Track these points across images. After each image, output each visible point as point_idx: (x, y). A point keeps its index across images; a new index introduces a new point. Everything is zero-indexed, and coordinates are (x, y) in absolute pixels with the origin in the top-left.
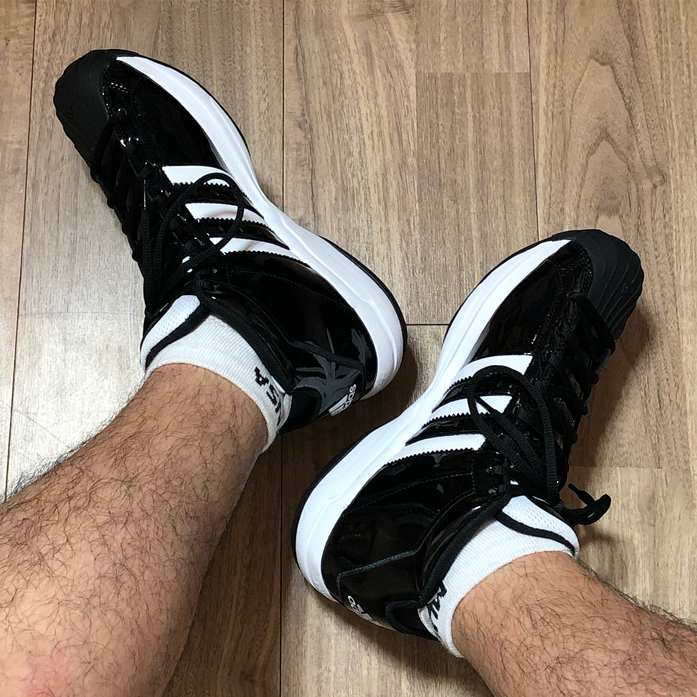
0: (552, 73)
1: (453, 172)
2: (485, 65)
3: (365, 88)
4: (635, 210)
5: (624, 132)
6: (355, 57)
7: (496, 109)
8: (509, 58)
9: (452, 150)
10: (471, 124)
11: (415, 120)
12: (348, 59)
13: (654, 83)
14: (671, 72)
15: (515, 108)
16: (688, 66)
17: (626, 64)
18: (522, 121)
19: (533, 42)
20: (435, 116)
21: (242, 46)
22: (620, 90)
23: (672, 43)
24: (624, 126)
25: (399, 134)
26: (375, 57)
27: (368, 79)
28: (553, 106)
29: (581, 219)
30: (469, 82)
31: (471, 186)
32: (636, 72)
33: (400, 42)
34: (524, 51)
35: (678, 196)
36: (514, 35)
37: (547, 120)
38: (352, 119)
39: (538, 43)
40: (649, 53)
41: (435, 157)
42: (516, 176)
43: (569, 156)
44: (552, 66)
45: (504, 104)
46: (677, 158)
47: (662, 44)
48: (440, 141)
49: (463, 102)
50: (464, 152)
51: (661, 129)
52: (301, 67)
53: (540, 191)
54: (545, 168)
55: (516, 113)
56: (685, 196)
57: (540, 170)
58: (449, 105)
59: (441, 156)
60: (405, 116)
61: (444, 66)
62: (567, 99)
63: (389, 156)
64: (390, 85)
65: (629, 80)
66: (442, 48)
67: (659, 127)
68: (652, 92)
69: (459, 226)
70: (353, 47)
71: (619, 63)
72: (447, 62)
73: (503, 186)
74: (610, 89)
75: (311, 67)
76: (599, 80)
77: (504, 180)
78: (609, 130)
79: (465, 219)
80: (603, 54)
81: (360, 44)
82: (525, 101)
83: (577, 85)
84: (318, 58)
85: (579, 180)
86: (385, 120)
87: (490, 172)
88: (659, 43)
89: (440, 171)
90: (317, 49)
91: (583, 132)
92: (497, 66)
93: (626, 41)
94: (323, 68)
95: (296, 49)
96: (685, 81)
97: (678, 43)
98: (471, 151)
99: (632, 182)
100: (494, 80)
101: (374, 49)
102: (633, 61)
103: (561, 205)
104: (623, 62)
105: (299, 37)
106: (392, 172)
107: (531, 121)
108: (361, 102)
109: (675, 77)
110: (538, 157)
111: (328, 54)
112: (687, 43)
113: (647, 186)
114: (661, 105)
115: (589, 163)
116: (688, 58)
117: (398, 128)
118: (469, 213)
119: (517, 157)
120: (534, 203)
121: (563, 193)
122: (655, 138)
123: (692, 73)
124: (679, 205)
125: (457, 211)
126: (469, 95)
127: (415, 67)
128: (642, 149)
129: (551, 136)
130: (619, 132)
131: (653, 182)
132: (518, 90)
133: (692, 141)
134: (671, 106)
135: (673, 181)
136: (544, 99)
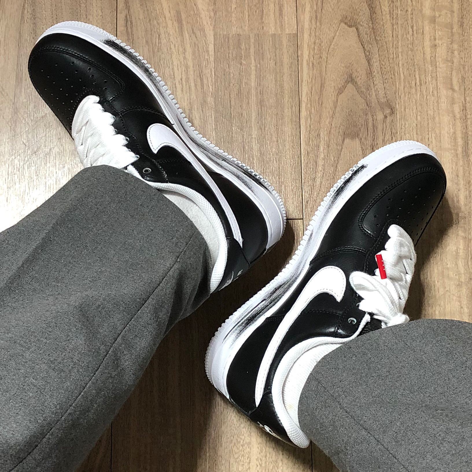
0: (313, 34)
1: (240, 108)
2: (265, 28)
3: (176, 46)
4: (371, 134)
5: (364, 77)
6: (170, 23)
7: (272, 61)
8: (281, 22)
9: (239, 92)
10: (254, 72)
11: (213, 70)
12: (164, 24)
13: (387, 40)
14: (400, 31)
15: (286, 60)
16: (412, 27)
17: (367, 26)
18: (291, 69)
19: (300, 11)
20: (227, 66)
21: (86, 15)
22: (363, 46)
23: (401, 10)
24: (364, 72)
25: (201, 80)
26: (184, 23)
27: (179, 39)
28: (313, 58)
29: (332, 141)
30: (252, 40)
31: (253, 118)
32: (374, 33)
33: (202, 12)
34: (293, 17)
35: (402, 124)
36: (285, 5)
37: (309, 69)
38: (167, 68)
39: (304, 11)
40: (384, 18)
41: (227, 96)
42: (286, 111)
43: (324, 96)
44: (313, 28)
45: (278, 57)
46: (402, 96)
47: (393, 11)
48: (231, 85)
49: (248, 56)
50: (248, 93)
51: (391, 74)
52: (129, 30)
53: (303, 122)
54: (307, 104)
55: (286, 63)
56: (407, 123)
57: (303, 105)
58: (238, 57)
59: (231, 96)
60: (206, 66)
61: (234, 29)
62: (324, 53)
63: (193, 96)
64: (195, 43)
65: (369, 39)
66: (233, 15)
67: (390, 73)
68: (385, 47)
69: (244, 148)
70: (168, 15)
71: (361, 26)
72: (236, 26)
73: (277, 118)
74: (355, 45)
75: (137, 30)
76: (347, 38)
77: (277, 113)
78: (354, 76)
79: (248, 142)
80: (350, 19)
81: (173, 13)
82: (293, 55)
83: (331, 43)
84: (142, 23)
85: (331, 113)
86: (191, 69)
87: (267, 107)
88: (392, 11)
89: (231, 107)
90: (141, 17)
91: (334, 78)
92: (273, 29)
93: (368, 9)
94: (146, 31)
95: (126, 17)
96: (409, 38)
97: (405, 10)
98: (253, 92)
99: (369, 113)
100: (271, 39)
101: (183, 16)
102: (373, 24)
103: (318, 131)
104: (365, 25)
105: (128, 8)
106: (196, 108)
107: (297, 70)
108: (174, 56)
109: (403, 35)
110: (302, 96)
111: (150, 21)
112: (412, 10)
113: (380, 116)
114: (391, 56)
115: (339, 100)
116: (412, 21)
117: (200, 75)
118: (252, 138)
119: (287, 96)
120: (298, 130)
121: (319, 122)
122: (387, 82)
123: (415, 32)
124: (403, 130)
125: (243, 137)
126: (252, 50)
127: (213, 30)
128: (377, 89)
129: (312, 81)
130: (361, 78)
131: (385, 114)
132: (288, 46)
133: (413, 83)
134: (399, 57)
135: (399, 113)
136: (307, 53)
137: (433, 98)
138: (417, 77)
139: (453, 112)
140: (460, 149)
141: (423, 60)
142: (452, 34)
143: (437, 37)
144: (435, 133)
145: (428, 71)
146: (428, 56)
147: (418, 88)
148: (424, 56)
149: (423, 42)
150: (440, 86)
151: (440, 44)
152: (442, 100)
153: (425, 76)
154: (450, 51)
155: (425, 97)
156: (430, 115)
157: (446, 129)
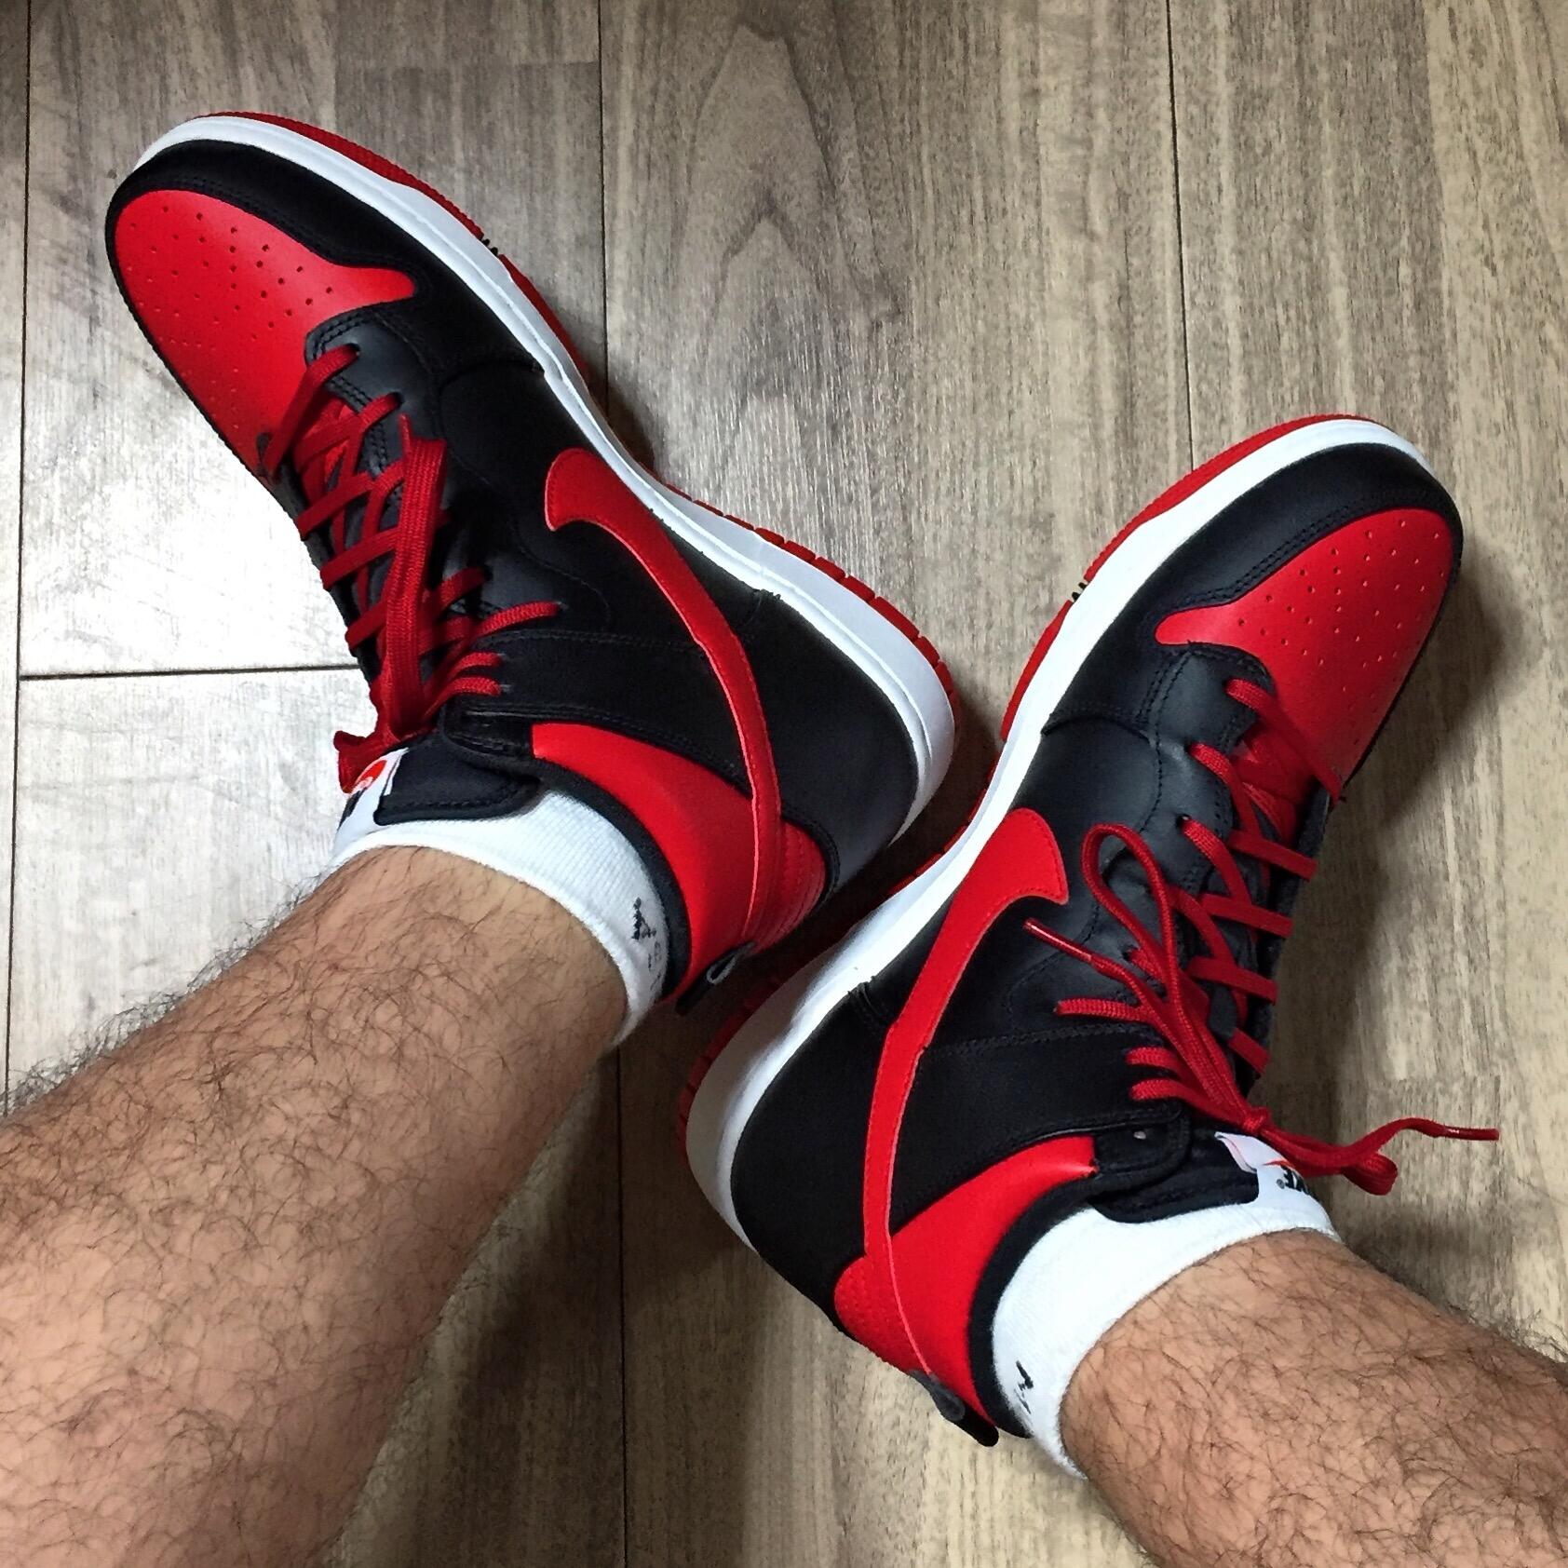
0: (651, 61)
2: (498, 46)
4: (828, 382)
5: (809, 197)
6: (196, 38)
7: (518, 151)
8: (551, 28)
12: (179, 41)
13: (882, 78)
14: (924, 52)
15: (564, 149)
16: (964, 35)
17: (822, 35)
18: (579, 177)
22: (805, 96)
24: (810, 182)
26: (243, 35)
28: (651, 141)
29: (706, 408)
30: (457, 87)
32: (843, 54)
34: (587, 12)
35: (927, 348)
37: (636, 174)
43: (683, 259)
44: (649, 44)
45: (537, 139)
46: (930, 257)
49: (442, 138)
51: (896, 187)
52: (69, 64)
54: (630, 286)
55: (564, 159)
56: (943, 344)
57: (617, 293)
61: (400, 52)
62: (684, 122)
65: (825, 74)
66: (399, 7)
67: (890, 185)
68: (878, 99)
70: (190, 10)
71: (805, 33)
72: (409, 42)
74: (781, 95)
75: (93, 62)
76: (757, 75)
78: (777, 195)
80: (769, 12)
82: (586, 129)
83: (706, 89)
85: (704, 316)
90: (106, 17)
91: (716, 202)
92: (524, 49)
96: (955, 72)
99: (825, 315)
100: (516, 81)
101: (240, 14)
102: (837, 26)
104: (815, 29)
107: (599, 179)
109: (932, 63)
110: (612, 263)
111: (134, 32)
115: (730, 274)
116: (964, 14)
121: (666, 346)
122: (880, 211)
123: (972, 51)
126: (456, 119)
127: (334, 56)
128: (850, 237)
129: (645, 214)
130: (800, 198)
131: (874, 314)
132: (570, 104)
133: (965, 214)
134: (919, 131)
135: (919, 312)
136: (631, 126)
137: (1025, 263)
138: (978, 195)
139: (1088, 305)
140: (1108, 426)
141: (994, 141)
142: (1091, 55)
143: (1042, 65)
144: (1032, 375)
145: (1013, 175)
146: (1012, 127)
147: (980, 230)
148: (998, 129)
149: (997, 81)
150: (1050, 221)
151: (1052, 86)
152: (1053, 269)
153: (1002, 191)
154: (1082, 110)
155: (1001, 259)
156: (1017, 316)
157: (1067, 361)
